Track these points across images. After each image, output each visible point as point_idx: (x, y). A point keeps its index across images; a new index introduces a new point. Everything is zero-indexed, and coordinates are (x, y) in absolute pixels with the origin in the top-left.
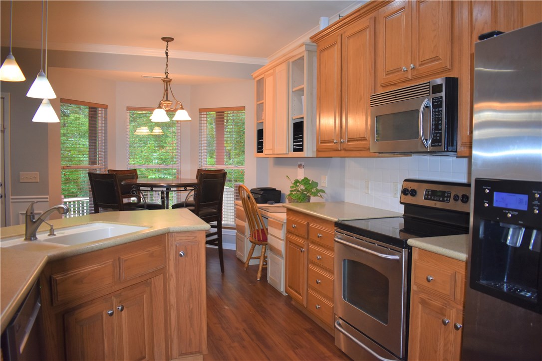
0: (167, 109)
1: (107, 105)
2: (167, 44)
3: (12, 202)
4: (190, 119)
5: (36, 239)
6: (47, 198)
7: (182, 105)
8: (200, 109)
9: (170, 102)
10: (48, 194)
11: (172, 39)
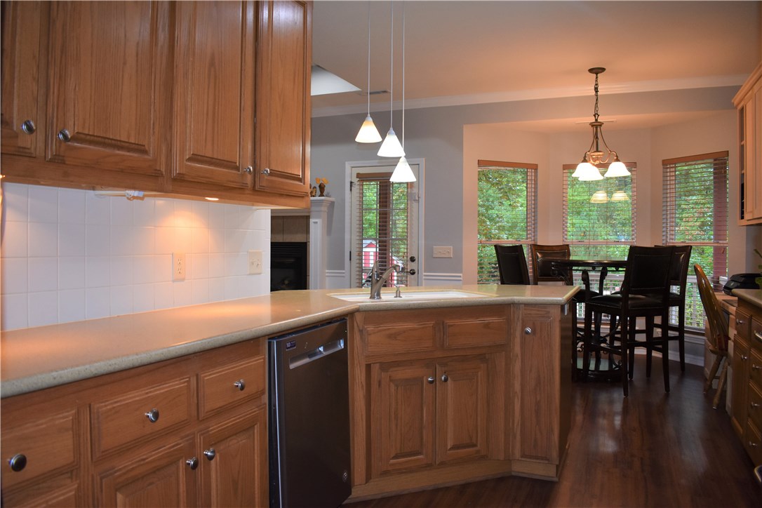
0: (597, 162)
1: (537, 165)
2: (597, 78)
3: (425, 279)
4: (628, 174)
5: (380, 298)
6: (460, 277)
7: (617, 156)
8: (663, 161)
9: (601, 153)
10: (461, 272)
11: (603, 70)
